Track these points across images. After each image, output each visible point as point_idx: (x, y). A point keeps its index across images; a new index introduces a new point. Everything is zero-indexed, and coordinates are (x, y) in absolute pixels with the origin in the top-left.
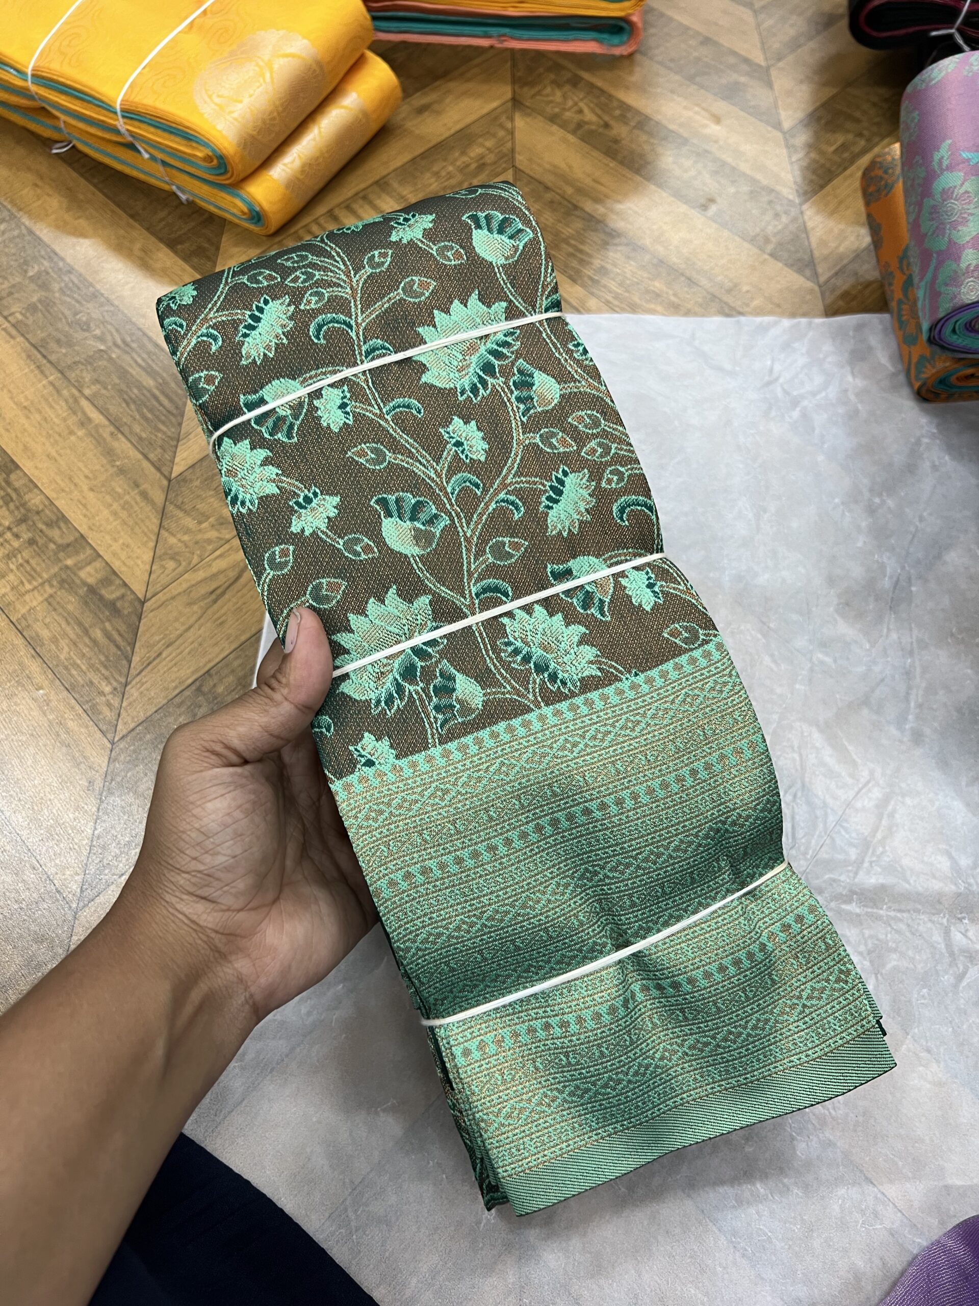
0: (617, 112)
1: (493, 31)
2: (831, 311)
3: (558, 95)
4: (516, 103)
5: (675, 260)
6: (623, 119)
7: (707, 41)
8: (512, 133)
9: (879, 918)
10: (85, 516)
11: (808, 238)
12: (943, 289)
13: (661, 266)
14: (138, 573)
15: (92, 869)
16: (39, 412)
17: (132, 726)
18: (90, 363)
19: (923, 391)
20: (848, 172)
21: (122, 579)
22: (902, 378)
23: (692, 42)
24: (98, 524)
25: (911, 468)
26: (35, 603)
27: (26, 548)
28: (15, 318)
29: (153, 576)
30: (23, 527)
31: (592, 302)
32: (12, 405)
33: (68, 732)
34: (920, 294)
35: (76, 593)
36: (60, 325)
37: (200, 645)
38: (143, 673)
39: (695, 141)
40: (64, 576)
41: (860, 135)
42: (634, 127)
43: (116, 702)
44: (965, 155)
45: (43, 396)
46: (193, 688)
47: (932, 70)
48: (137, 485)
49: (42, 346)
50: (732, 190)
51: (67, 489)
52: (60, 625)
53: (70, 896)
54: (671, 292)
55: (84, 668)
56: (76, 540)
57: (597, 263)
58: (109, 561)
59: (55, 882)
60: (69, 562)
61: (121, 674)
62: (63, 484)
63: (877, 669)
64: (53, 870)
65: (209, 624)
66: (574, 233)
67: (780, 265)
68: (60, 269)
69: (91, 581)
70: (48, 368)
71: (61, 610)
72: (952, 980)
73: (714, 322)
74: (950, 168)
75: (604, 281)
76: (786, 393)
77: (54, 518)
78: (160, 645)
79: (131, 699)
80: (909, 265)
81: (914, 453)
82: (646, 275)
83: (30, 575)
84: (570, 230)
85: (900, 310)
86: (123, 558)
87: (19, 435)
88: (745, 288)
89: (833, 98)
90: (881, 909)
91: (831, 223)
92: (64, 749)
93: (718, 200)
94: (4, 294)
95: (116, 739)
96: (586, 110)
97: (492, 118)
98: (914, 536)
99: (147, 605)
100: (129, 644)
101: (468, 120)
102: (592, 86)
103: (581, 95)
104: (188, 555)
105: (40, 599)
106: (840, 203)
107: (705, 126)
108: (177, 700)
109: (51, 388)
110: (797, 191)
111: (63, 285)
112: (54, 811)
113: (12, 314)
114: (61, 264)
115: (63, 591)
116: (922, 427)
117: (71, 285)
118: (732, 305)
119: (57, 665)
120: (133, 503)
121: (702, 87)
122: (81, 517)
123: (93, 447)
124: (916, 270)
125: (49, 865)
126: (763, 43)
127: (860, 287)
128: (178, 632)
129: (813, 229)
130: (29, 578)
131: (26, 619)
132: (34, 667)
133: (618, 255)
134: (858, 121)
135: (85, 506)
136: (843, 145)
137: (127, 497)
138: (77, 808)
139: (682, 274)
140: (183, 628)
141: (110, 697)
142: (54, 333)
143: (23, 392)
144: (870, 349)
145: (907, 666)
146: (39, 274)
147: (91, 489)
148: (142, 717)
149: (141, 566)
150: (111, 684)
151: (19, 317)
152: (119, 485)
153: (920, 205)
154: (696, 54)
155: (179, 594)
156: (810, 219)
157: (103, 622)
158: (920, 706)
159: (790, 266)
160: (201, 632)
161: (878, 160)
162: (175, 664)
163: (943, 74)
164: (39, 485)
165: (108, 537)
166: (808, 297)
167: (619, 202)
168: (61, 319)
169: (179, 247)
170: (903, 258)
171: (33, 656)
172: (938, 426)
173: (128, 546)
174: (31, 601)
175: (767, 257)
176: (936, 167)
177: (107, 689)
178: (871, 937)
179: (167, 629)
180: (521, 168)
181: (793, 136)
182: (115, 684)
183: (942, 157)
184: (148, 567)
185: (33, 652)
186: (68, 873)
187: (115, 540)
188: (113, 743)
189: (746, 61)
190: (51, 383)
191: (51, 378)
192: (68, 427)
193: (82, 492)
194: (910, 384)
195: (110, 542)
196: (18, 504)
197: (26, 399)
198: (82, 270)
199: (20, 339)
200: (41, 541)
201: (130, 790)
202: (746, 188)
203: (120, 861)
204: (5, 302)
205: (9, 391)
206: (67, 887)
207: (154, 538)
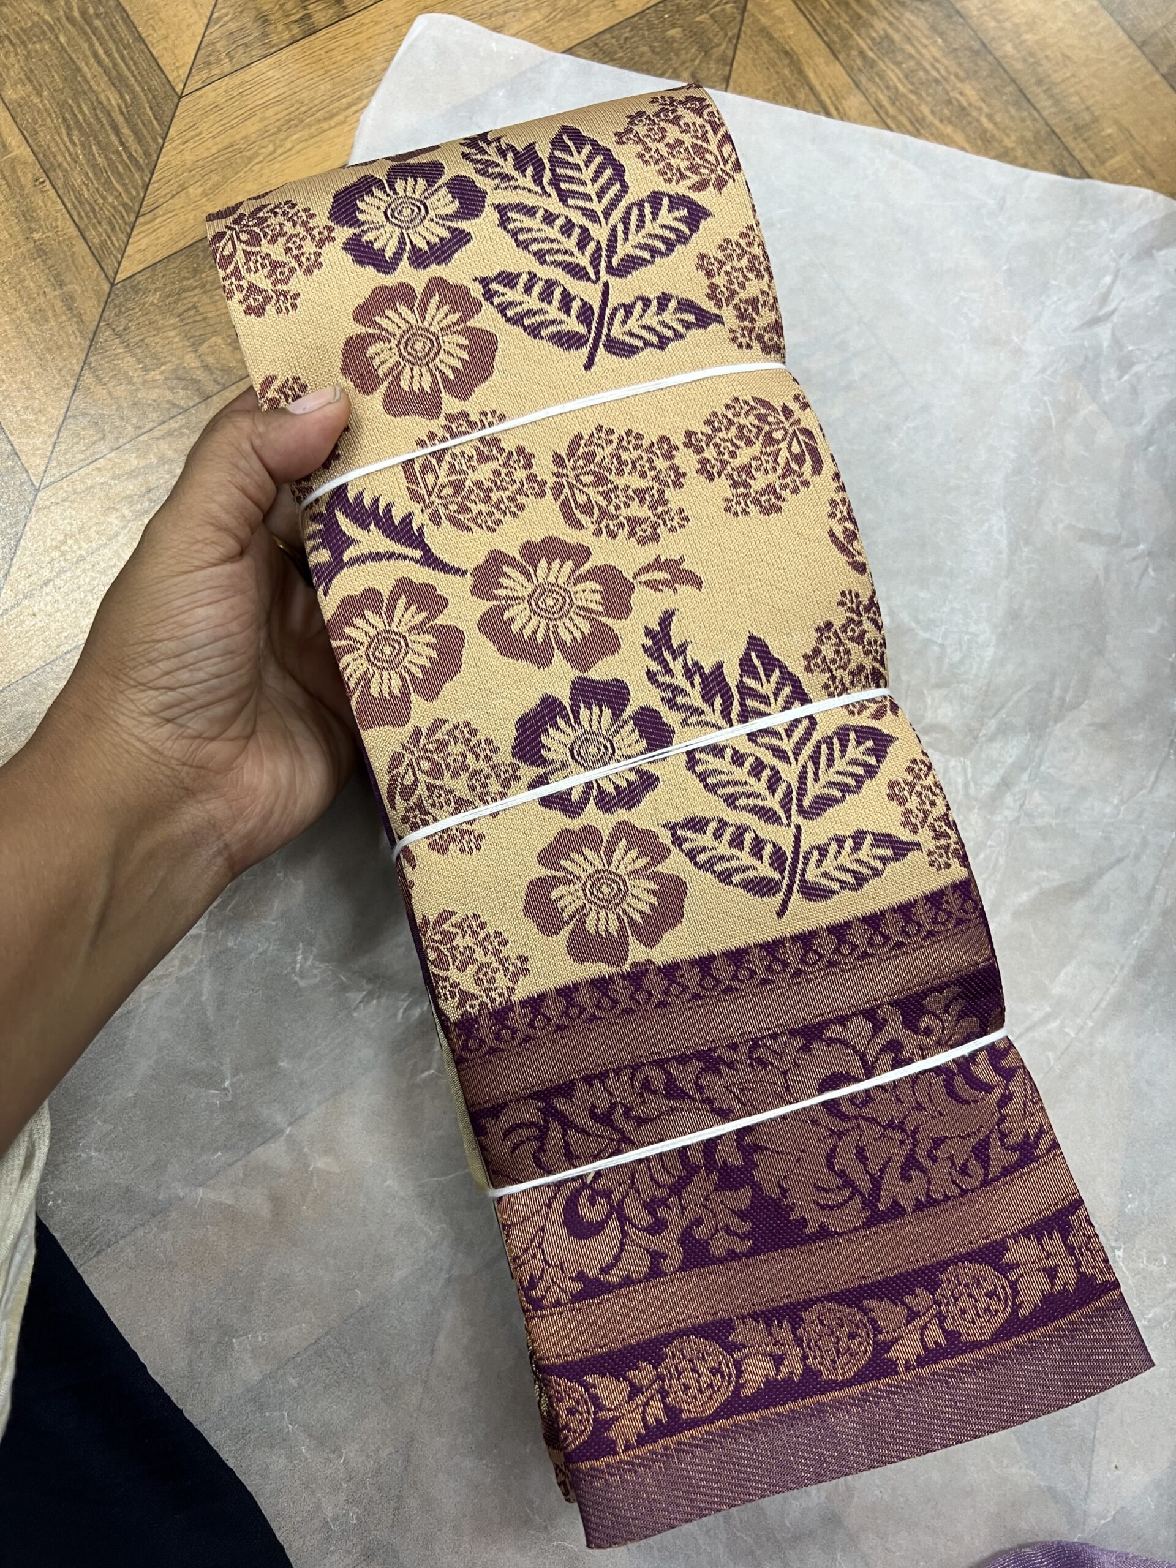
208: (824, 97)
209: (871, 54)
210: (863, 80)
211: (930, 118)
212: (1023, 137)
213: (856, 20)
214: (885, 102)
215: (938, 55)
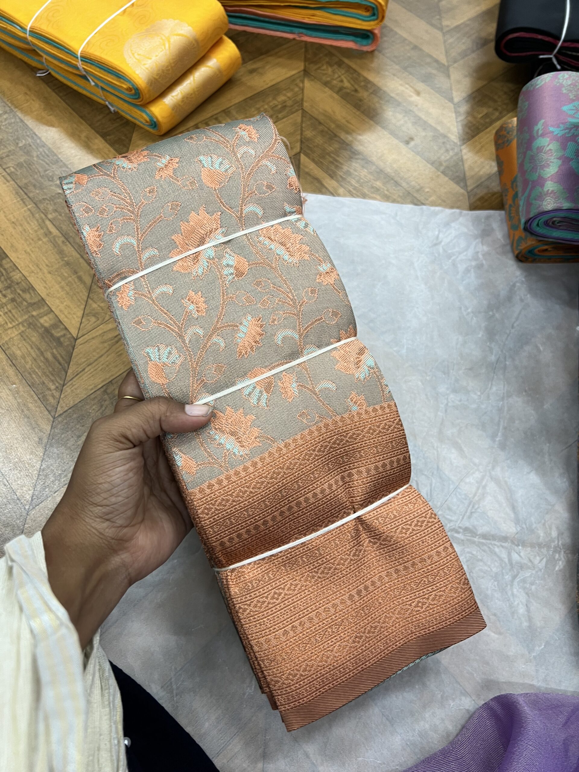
0: (363, 84)
1: (296, 30)
2: (473, 207)
3: (330, 70)
4: (306, 73)
5: (389, 170)
6: (365, 88)
7: (415, 48)
8: (302, 90)
9: (473, 542)
10: (45, 287)
11: (463, 165)
12: (534, 202)
13: (380, 173)
14: (73, 322)
15: (38, 488)
16: (21, 225)
17: (66, 408)
18: (53, 200)
19: (520, 256)
20: (488, 130)
21: (64, 325)
22: (508, 248)
23: (408, 48)
24: (52, 293)
25: (509, 298)
26: (13, 335)
27: (10, 303)
28: (10, 170)
29: (82, 325)
30: (9, 291)
31: (341, 191)
32: (6, 220)
33: (28, 409)
34: (521, 203)
35: (38, 331)
36: (36, 176)
37: (107, 366)
38: (74, 380)
39: (405, 104)
40: (31, 321)
41: (496, 109)
42: (372, 93)
43: (57, 394)
44: (551, 129)
45: (24, 217)
46: (102, 390)
47: (538, 79)
48: (76, 272)
49: (25, 188)
50: (423, 134)
51: (35, 272)
52: (27, 349)
53: (25, 502)
54: (385, 189)
55: (40, 374)
56: (39, 301)
57: (345, 168)
58: (57, 314)
59: (17, 493)
60: (34, 313)
61: (61, 379)
62: (33, 268)
63: (483, 407)
64: (16, 487)
65: (113, 355)
66: (333, 149)
67: (446, 179)
68: (38, 144)
69: (47, 325)
70: (28, 201)
71: (28, 340)
72: (510, 578)
73: (408, 208)
74: (543, 135)
75: (349, 179)
76: (444, 250)
77: (27, 288)
78: (84, 364)
79: (66, 394)
80: (516, 186)
81: (512, 290)
82: (372, 177)
83: (11, 319)
84: (331, 148)
85: (510, 210)
86: (66, 313)
87: (9, 238)
88: (427, 190)
89: (483, 87)
90: (475, 537)
91: (476, 158)
92: (26, 420)
93: (415, 138)
94: (4, 155)
95: (56, 416)
96: (345, 80)
97: (292, 80)
98: (508, 335)
99: (78, 341)
100: (67, 363)
101: (279, 80)
102: (349, 67)
103: (343, 72)
104: (103, 314)
105: (16, 333)
106: (482, 147)
107: (411, 96)
108: (92, 396)
109: (29, 212)
110: (459, 138)
111: (39, 153)
112: (19, 454)
113: (9, 167)
114: (38, 141)
115: (30, 329)
116: (517, 277)
117: (43, 153)
118: (419, 199)
119: (24, 372)
120: (73, 282)
121: (411, 74)
122: (43, 288)
123: (52, 249)
124: (520, 189)
125: (14, 484)
126: (447, 52)
127: (489, 195)
128: (95, 358)
129: (467, 160)
130: (10, 320)
131: (7, 344)
132: (11, 372)
133: (357, 165)
134: (495, 101)
135: (45, 282)
136: (486, 114)
137: (70, 279)
138: (32, 453)
139: (392, 179)
140: (98, 356)
141: (54, 391)
142: (33, 181)
143: (12, 213)
144: (493, 230)
145: (500, 405)
146: (25, 145)
147: (50, 273)
148: (72, 404)
149: (76, 319)
150: (55, 384)
151: (12, 169)
152: (66, 272)
153: (525, 154)
154: (409, 54)
155: (97, 336)
156: (466, 154)
157: (52, 349)
158: (505, 428)
159: (453, 179)
160: (108, 358)
161: (505, 126)
162: (93, 376)
163: (543, 83)
164: (19, 268)
165: (57, 301)
166: (461, 198)
167: (360, 135)
168: (36, 173)
169: (108, 137)
170: (514, 181)
171: (10, 365)
172: (526, 277)
173: (69, 307)
174: (11, 334)
175: (439, 173)
176: (535, 135)
177: (53, 387)
178: (469, 553)
179: (89, 355)
180: (307, 110)
181: (459, 107)
182: (57, 384)
183: (539, 129)
184: (80, 320)
185: (10, 363)
186: (25, 489)
187: (62, 303)
188: (54, 418)
189: (437, 61)
190: (29, 209)
191: (29, 207)
192: (38, 236)
193: (44, 273)
194: (513, 251)
195: (58, 304)
196: (6, 278)
197: (14, 217)
198: (50, 146)
199: (12, 182)
200: (19, 300)
201: (63, 445)
202: (431, 134)
203: (55, 485)
204: (4, 160)
205: (4, 212)
206: (23, 497)
207: (84, 303)
208: (331, 190)
209: (344, 177)
210: (342, 184)
211: (367, 192)
212: (399, 196)
213: (337, 167)
214: (351, 189)
215: (367, 175)
